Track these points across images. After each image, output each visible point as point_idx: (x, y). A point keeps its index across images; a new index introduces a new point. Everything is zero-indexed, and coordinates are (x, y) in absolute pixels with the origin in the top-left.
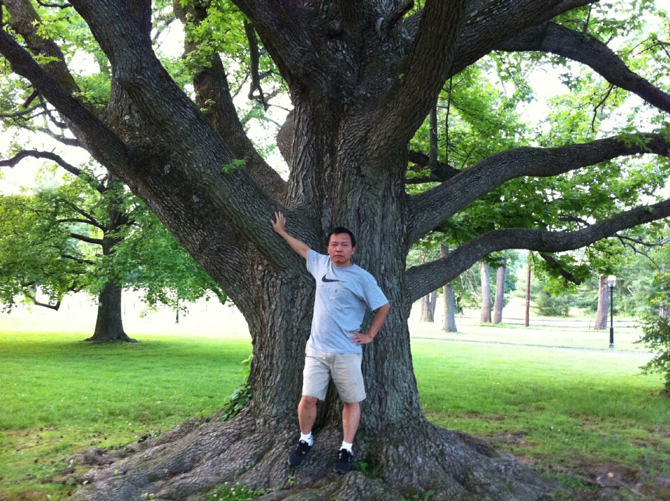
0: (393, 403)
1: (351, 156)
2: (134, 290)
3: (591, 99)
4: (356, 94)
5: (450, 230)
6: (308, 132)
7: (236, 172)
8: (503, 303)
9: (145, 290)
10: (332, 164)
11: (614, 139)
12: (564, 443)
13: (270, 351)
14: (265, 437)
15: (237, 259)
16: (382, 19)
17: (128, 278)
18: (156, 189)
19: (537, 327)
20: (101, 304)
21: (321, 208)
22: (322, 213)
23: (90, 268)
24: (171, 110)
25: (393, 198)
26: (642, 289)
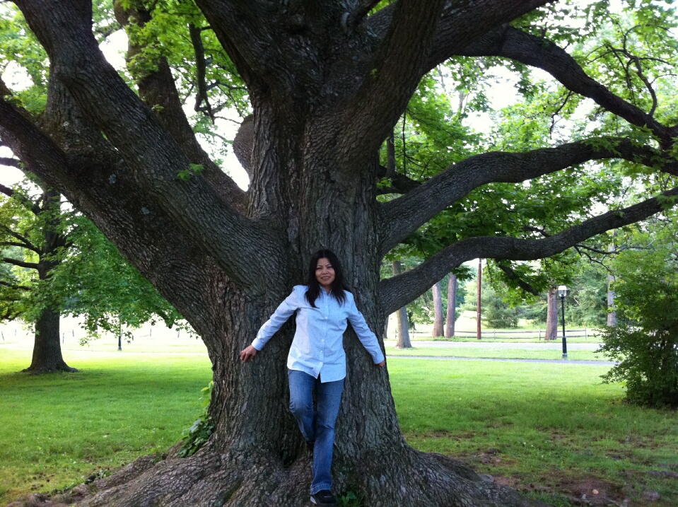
0: (371, 427)
1: (319, 160)
2: (74, 317)
3: (544, 108)
4: (322, 94)
5: (415, 241)
6: (270, 135)
7: (192, 179)
8: (454, 317)
9: (86, 315)
10: (298, 170)
11: (582, 142)
12: (540, 459)
13: (235, 377)
14: (231, 474)
15: (194, 277)
16: (348, 14)
17: (67, 303)
18: (100, 201)
19: (488, 340)
20: (38, 333)
21: (287, 218)
22: (288, 223)
23: (26, 294)
24: (118, 109)
25: (364, 206)
26: (588, 299)
